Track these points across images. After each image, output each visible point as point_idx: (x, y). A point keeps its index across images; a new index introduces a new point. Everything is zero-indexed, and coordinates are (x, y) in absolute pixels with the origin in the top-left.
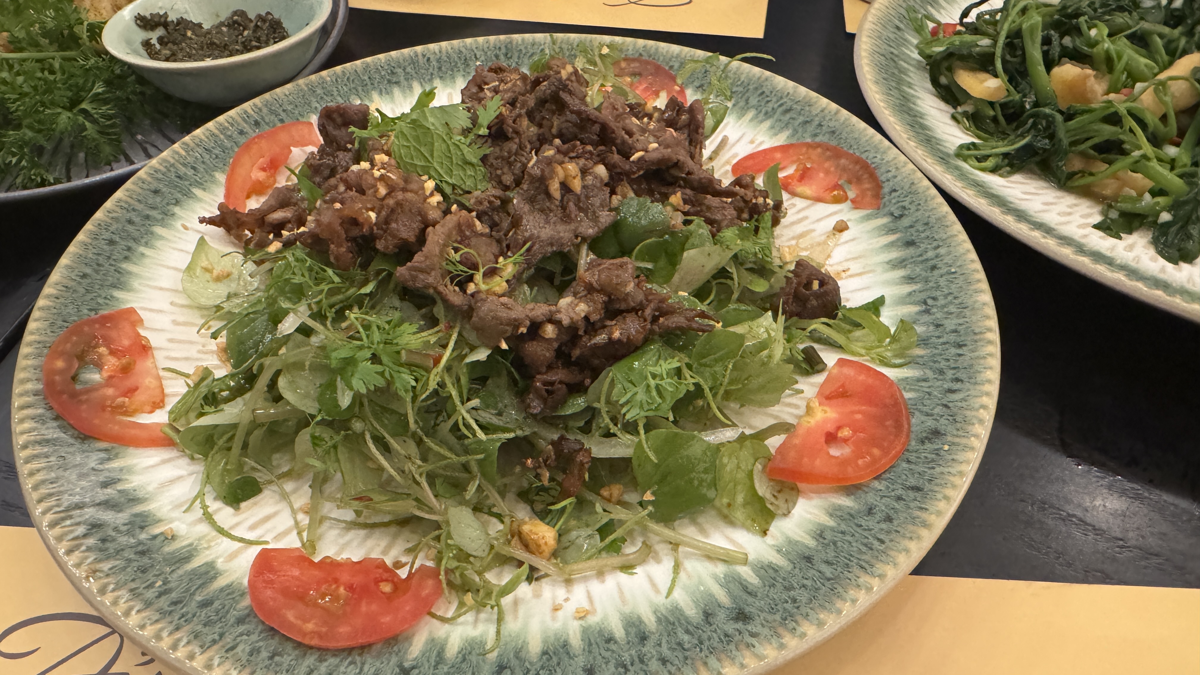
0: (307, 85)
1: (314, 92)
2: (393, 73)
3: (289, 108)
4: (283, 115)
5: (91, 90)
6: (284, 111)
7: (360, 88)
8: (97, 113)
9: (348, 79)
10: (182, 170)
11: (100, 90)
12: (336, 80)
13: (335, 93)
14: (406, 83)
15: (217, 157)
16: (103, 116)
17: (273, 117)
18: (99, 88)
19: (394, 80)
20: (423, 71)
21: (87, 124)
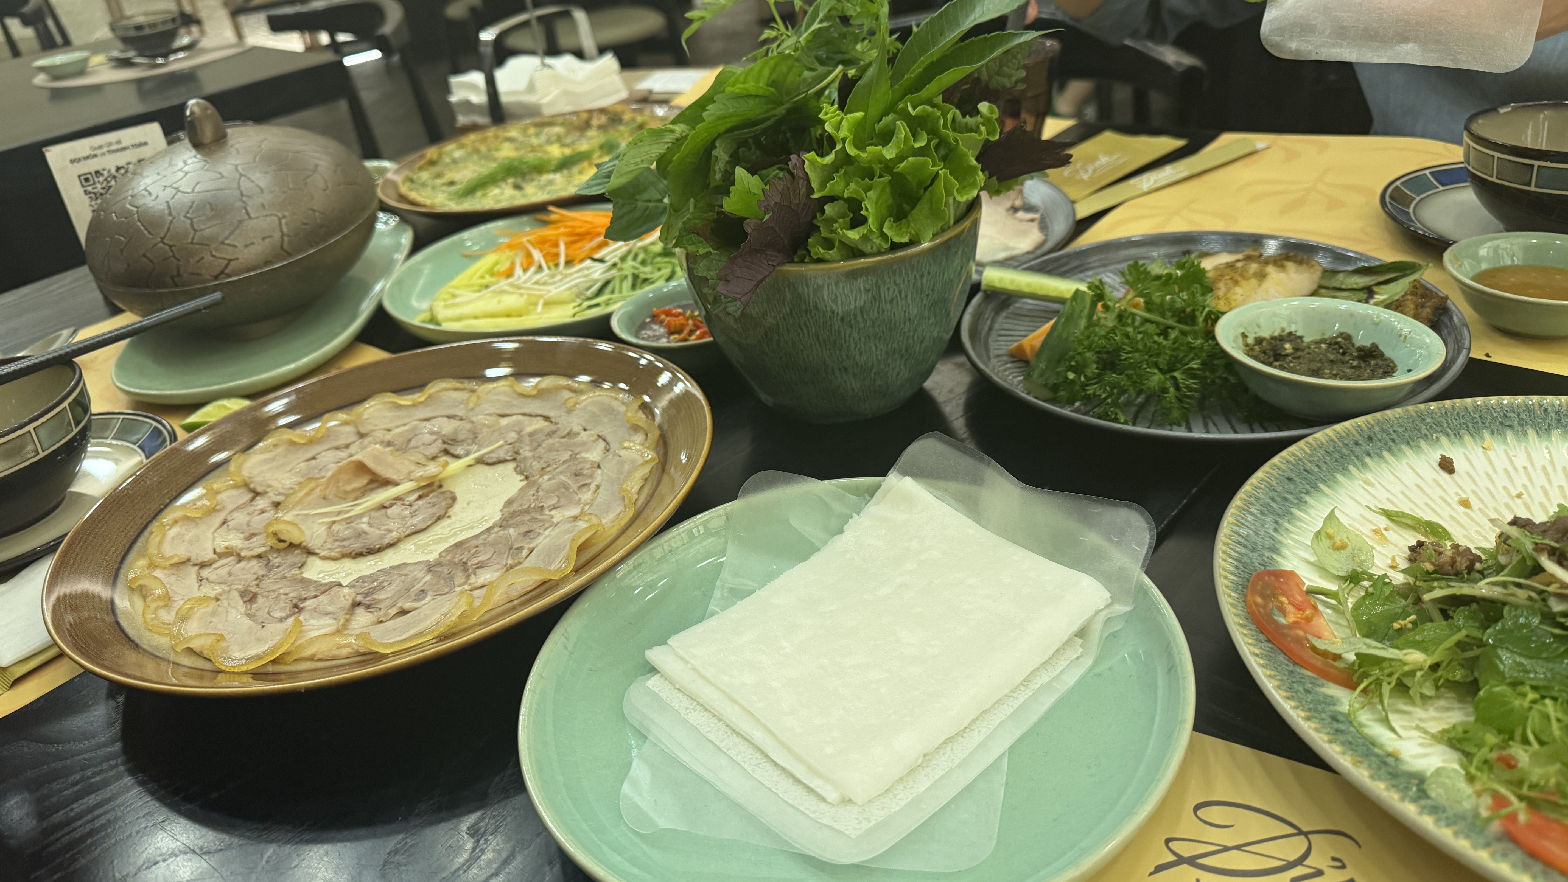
0: (1416, 412)
1: (1424, 420)
2: (1505, 416)
3: (1400, 430)
4: (1394, 436)
5: (1186, 364)
6: (1395, 431)
7: (1470, 425)
8: (1184, 384)
9: (1458, 414)
10: (1309, 466)
11: (1195, 366)
12: (1446, 413)
13: (1445, 425)
14: (1520, 429)
15: (1336, 461)
16: (1188, 387)
17: (1384, 435)
18: (1195, 365)
19: (1508, 423)
20: (1539, 421)
21: (1172, 390)
